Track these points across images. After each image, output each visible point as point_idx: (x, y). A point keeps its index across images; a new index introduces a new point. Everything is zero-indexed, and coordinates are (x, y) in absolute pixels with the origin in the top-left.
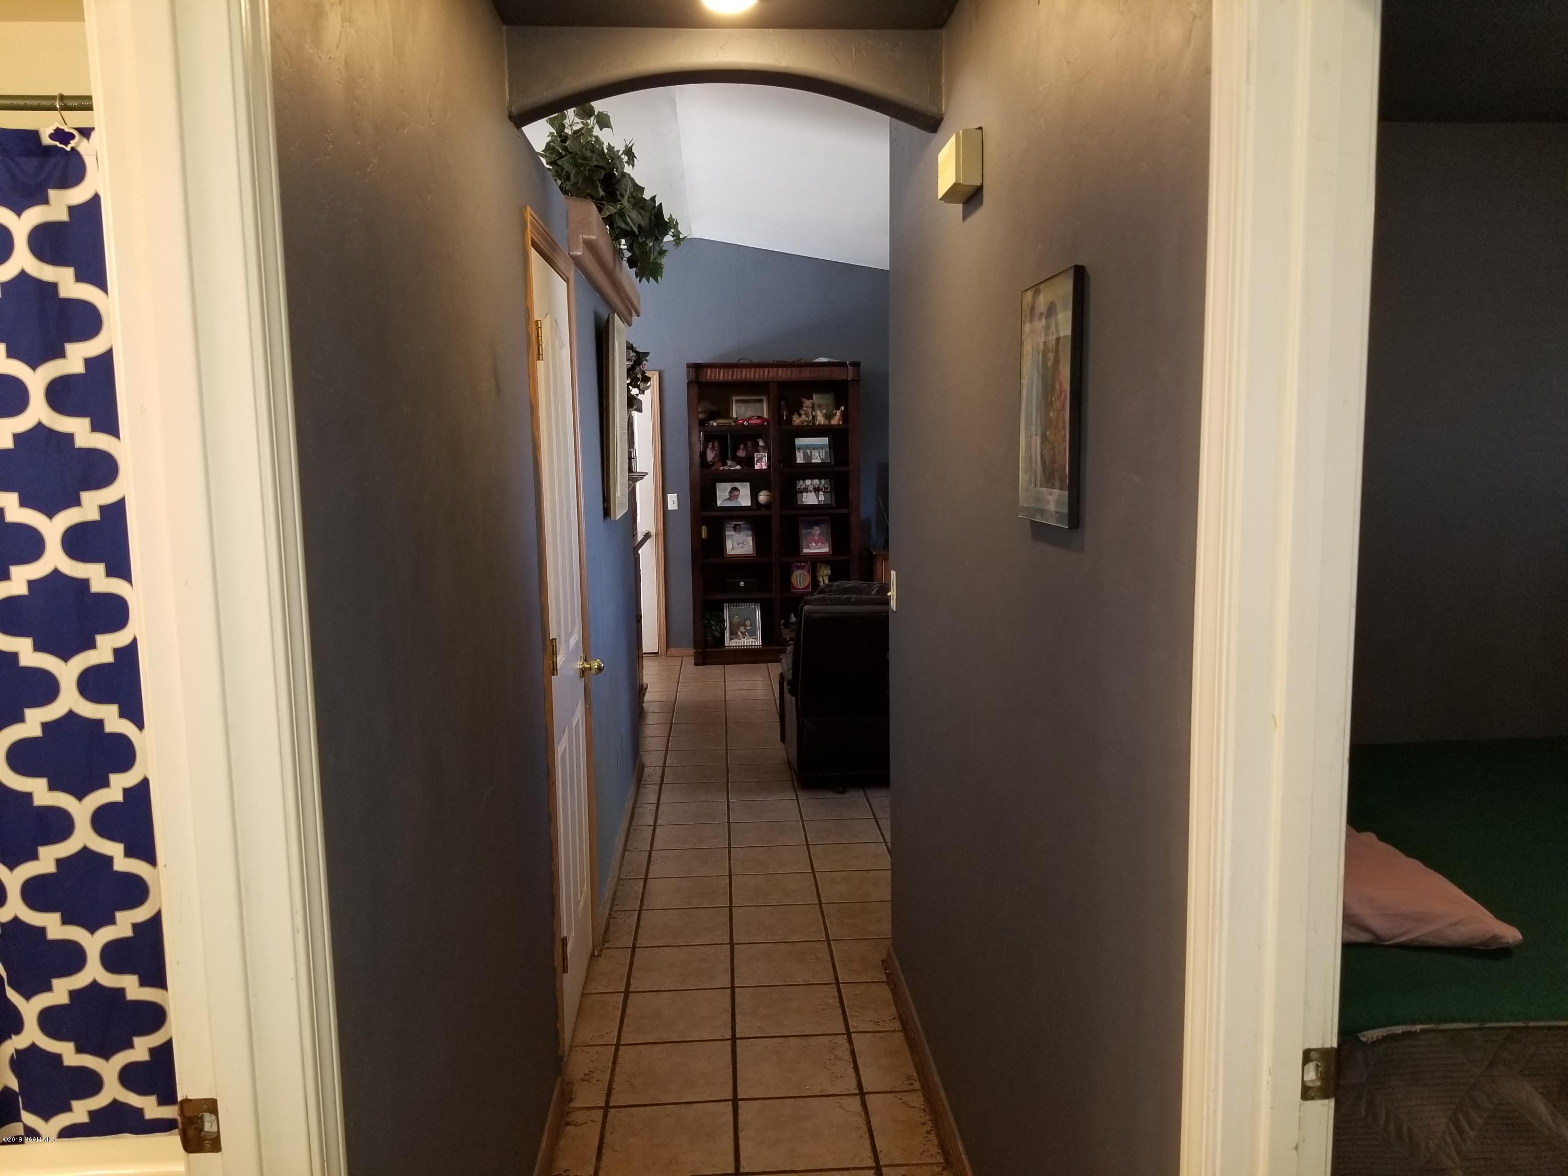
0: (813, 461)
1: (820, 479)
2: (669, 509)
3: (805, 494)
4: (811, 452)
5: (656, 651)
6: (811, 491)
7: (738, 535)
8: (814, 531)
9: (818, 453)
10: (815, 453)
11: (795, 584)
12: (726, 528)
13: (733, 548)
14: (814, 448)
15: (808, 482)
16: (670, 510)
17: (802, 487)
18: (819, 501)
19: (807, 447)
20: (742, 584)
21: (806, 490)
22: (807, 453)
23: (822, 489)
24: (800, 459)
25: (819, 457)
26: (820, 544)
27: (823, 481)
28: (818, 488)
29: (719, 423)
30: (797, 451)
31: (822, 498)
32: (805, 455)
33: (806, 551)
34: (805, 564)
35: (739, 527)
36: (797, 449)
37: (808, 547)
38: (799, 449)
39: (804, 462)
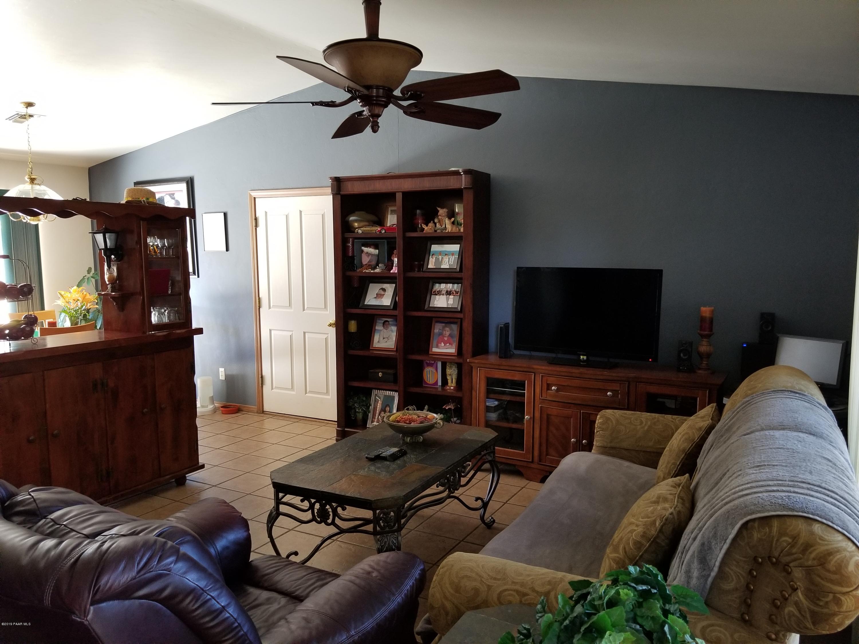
0: (442, 267)
3: (437, 297)
4: (442, 258)
6: (443, 295)
7: (385, 331)
8: (444, 332)
9: (448, 259)
10: (446, 259)
11: (426, 380)
12: (377, 324)
13: (379, 342)
14: (446, 255)
15: (443, 286)
17: (437, 290)
18: (448, 304)
19: (440, 253)
20: (380, 375)
21: (439, 293)
22: (439, 258)
23: (453, 293)
24: (432, 264)
25: (448, 263)
26: (448, 344)
27: (456, 285)
28: (451, 291)
30: (430, 257)
31: (451, 302)
32: (437, 260)
33: (435, 350)
35: (387, 323)
36: (431, 254)
37: (437, 347)
38: (433, 255)
39: (434, 267)
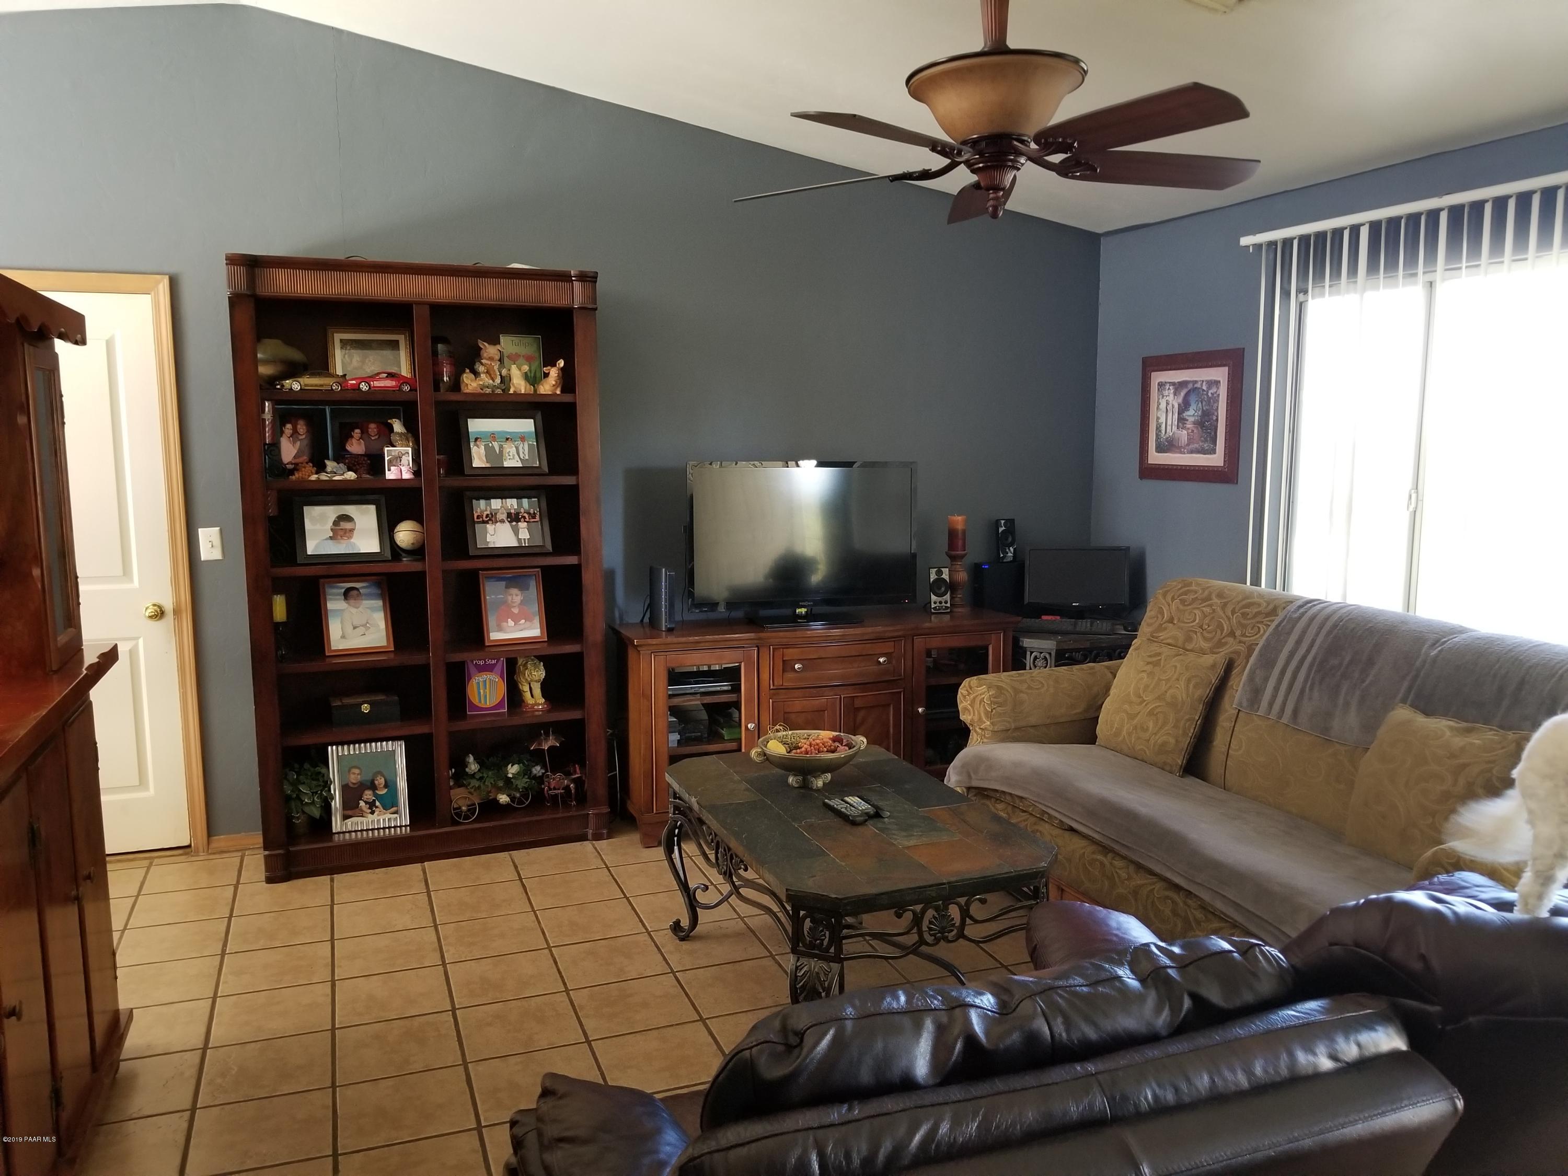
0: (506, 464)
1: (519, 498)
2: (202, 559)
3: (490, 527)
4: (501, 447)
5: (186, 843)
6: (502, 521)
7: (354, 610)
8: (510, 598)
9: (515, 449)
10: (510, 449)
11: (476, 701)
12: (328, 597)
13: (343, 637)
14: (507, 439)
15: (496, 504)
16: (204, 561)
17: (485, 513)
18: (519, 540)
19: (493, 436)
20: (366, 708)
21: (492, 518)
22: (493, 447)
23: (524, 517)
24: (480, 458)
25: (516, 456)
26: (523, 621)
27: (525, 501)
28: (517, 514)
29: (306, 385)
30: (472, 445)
31: (524, 534)
32: (489, 451)
33: (495, 636)
34: (494, 662)
35: (354, 593)
36: (472, 440)
37: (500, 629)
38: (476, 439)
39: (488, 465)
